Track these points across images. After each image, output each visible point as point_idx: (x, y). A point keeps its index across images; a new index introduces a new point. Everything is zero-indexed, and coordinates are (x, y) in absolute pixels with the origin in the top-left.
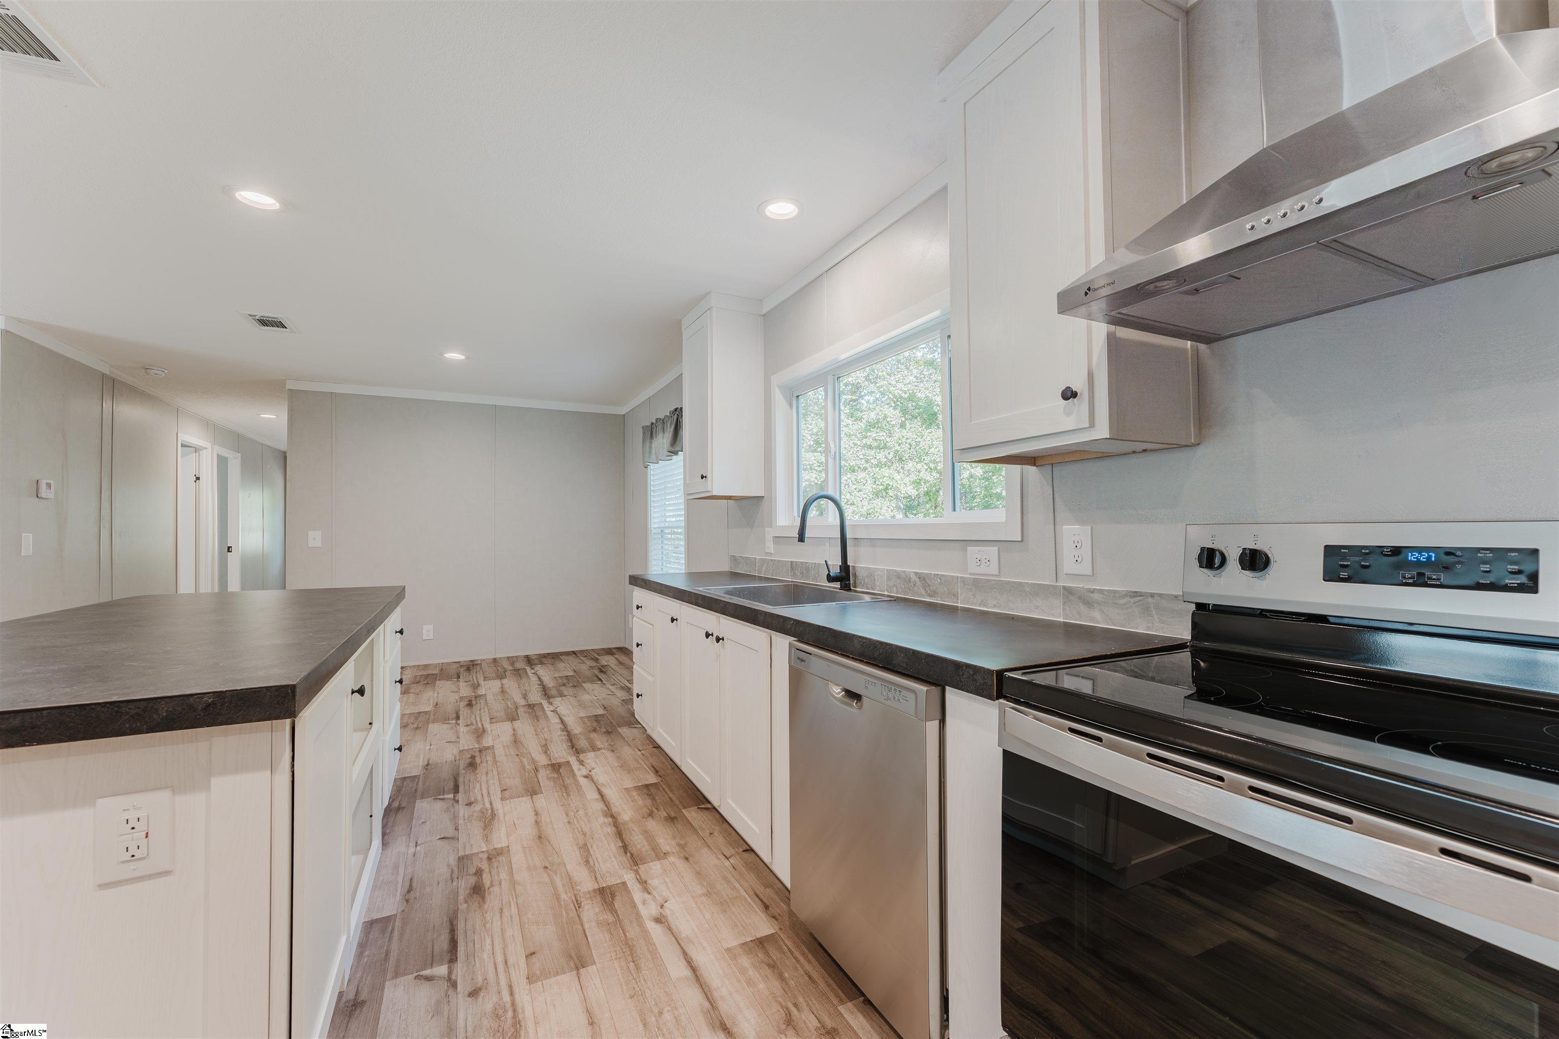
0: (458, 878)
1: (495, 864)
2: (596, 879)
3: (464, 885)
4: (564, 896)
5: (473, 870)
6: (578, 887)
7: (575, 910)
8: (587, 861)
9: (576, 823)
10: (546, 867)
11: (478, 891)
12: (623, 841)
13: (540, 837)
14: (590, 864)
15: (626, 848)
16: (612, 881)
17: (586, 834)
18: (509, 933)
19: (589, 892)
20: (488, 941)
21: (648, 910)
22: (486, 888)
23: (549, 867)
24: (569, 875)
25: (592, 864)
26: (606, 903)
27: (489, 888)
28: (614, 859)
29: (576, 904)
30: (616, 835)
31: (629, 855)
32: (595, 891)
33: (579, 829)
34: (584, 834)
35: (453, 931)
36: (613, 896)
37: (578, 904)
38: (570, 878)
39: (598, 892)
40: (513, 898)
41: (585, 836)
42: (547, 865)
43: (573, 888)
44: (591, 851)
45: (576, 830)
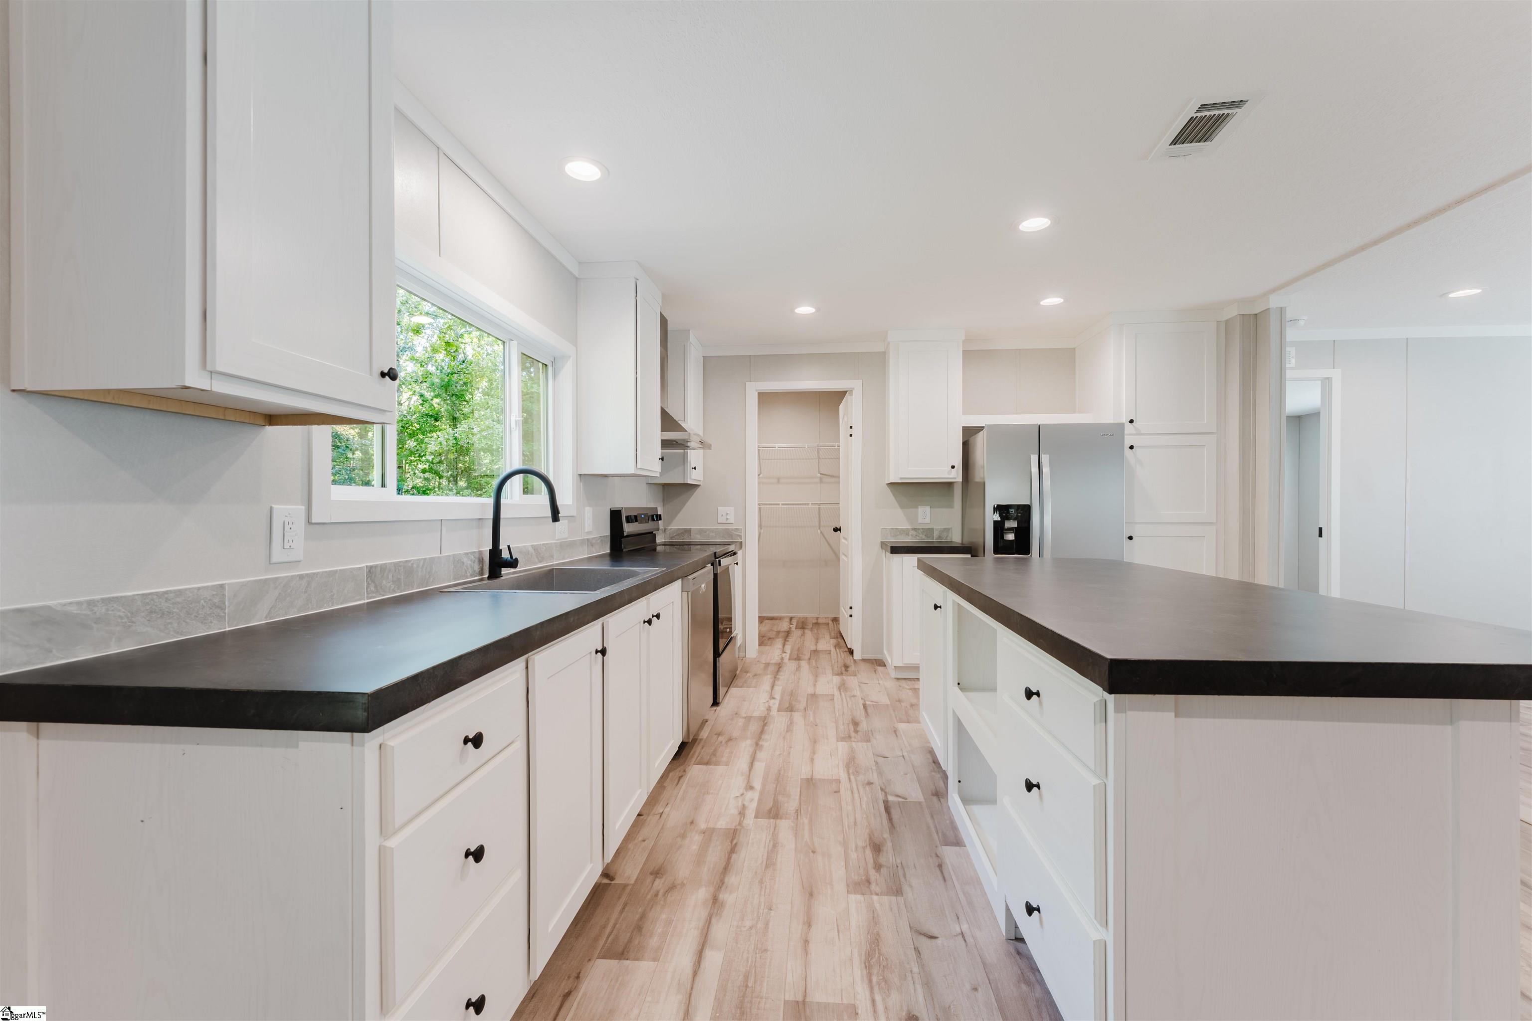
0: (897, 866)
1: (862, 871)
2: (775, 828)
3: (888, 857)
4: (806, 821)
5: (884, 871)
6: (793, 825)
7: (802, 809)
8: (774, 846)
9: (763, 904)
10: (814, 852)
11: (877, 848)
12: (729, 858)
13: (811, 894)
14: (774, 843)
15: (731, 850)
16: (763, 822)
17: (759, 881)
18: (850, 808)
19: (786, 818)
20: (864, 806)
21: (755, 795)
22: (868, 847)
23: (811, 851)
24: (796, 839)
25: (772, 843)
26: (778, 808)
27: (866, 846)
28: (750, 841)
29: (799, 813)
30: (730, 870)
31: (734, 842)
32: (781, 818)
33: (763, 893)
34: (761, 882)
35: (890, 819)
36: (770, 811)
37: (798, 813)
38: (796, 835)
39: (779, 817)
40: (846, 831)
41: (762, 879)
42: (811, 854)
43: (797, 825)
44: (765, 857)
45: (768, 891)
